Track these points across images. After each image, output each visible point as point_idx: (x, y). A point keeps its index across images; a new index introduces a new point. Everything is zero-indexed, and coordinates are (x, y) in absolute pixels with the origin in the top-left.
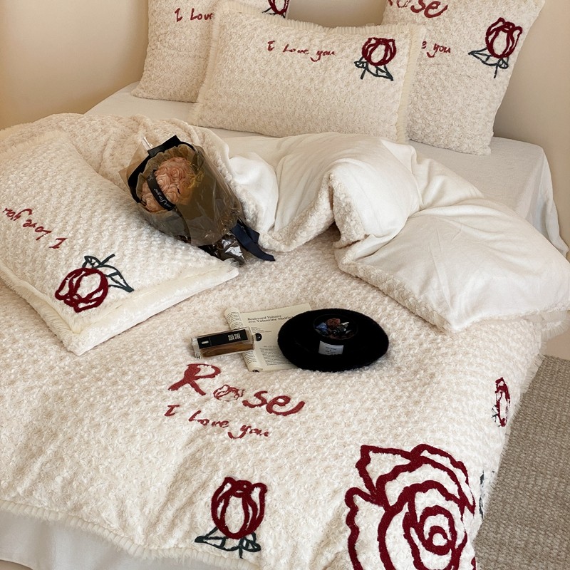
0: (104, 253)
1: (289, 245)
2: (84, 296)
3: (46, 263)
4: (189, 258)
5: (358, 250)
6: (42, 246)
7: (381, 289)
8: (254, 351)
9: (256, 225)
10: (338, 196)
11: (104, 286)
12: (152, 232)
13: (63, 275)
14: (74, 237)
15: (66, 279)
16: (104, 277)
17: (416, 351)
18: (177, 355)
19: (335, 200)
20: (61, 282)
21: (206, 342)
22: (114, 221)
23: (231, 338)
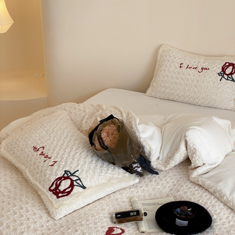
0: (74, 169)
1: (166, 167)
2: (62, 190)
3: (46, 173)
4: (115, 172)
5: (200, 171)
6: (46, 165)
7: (210, 191)
8: (143, 222)
9: (150, 157)
10: (190, 144)
11: (72, 186)
12: (98, 159)
13: (54, 179)
14: (60, 161)
15: (54, 181)
16: (72, 181)
17: (226, 226)
18: (104, 222)
19: (188, 146)
20: (52, 183)
21: (119, 216)
22: (81, 153)
23: (132, 214)
